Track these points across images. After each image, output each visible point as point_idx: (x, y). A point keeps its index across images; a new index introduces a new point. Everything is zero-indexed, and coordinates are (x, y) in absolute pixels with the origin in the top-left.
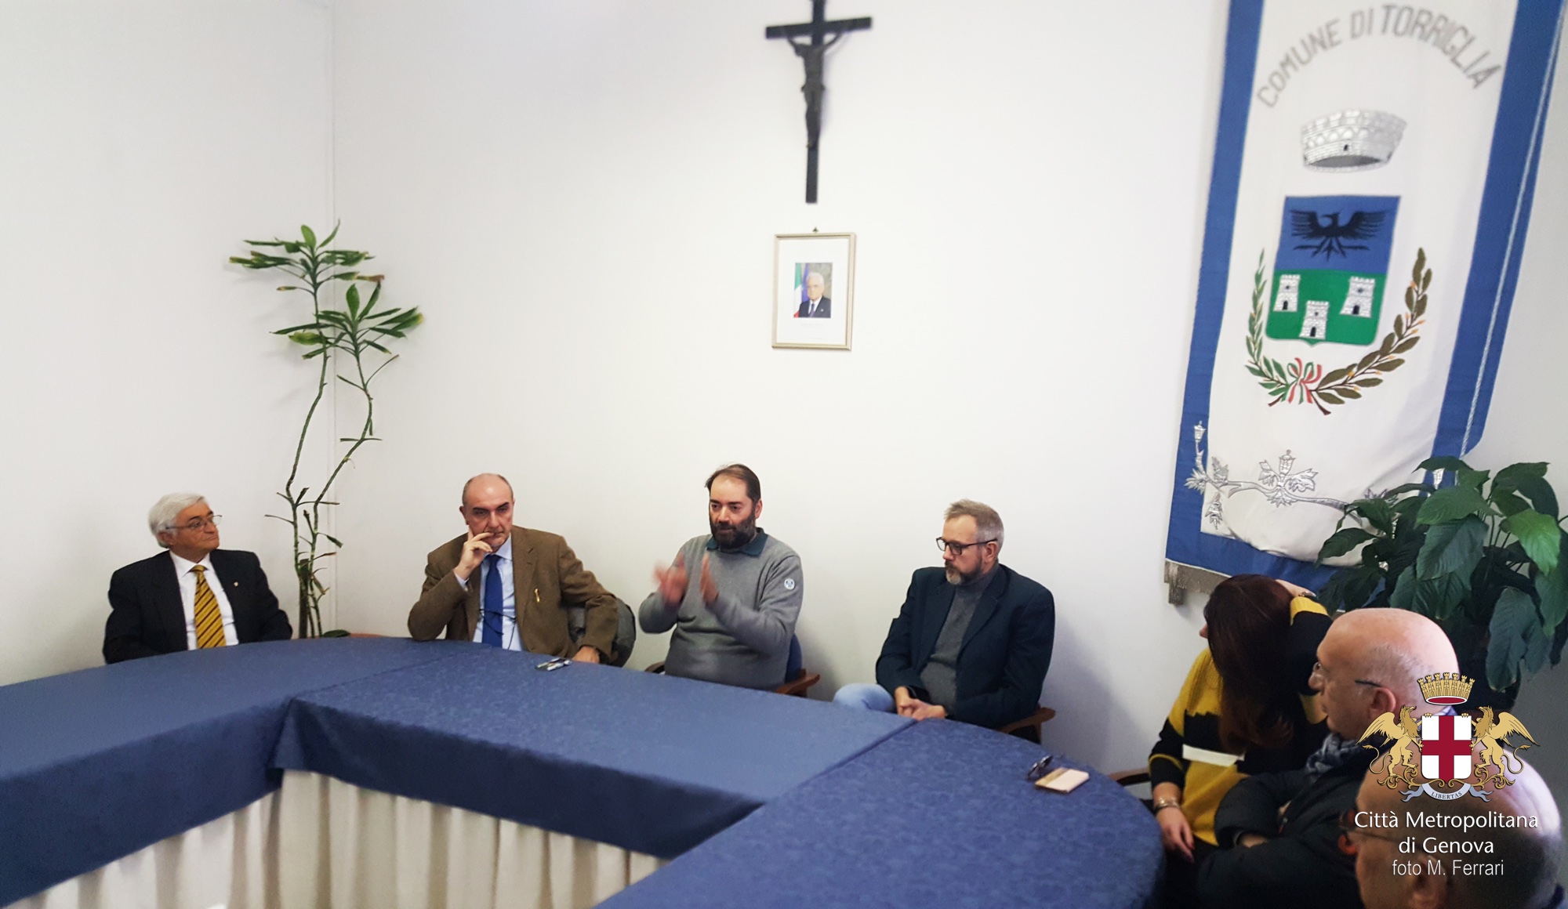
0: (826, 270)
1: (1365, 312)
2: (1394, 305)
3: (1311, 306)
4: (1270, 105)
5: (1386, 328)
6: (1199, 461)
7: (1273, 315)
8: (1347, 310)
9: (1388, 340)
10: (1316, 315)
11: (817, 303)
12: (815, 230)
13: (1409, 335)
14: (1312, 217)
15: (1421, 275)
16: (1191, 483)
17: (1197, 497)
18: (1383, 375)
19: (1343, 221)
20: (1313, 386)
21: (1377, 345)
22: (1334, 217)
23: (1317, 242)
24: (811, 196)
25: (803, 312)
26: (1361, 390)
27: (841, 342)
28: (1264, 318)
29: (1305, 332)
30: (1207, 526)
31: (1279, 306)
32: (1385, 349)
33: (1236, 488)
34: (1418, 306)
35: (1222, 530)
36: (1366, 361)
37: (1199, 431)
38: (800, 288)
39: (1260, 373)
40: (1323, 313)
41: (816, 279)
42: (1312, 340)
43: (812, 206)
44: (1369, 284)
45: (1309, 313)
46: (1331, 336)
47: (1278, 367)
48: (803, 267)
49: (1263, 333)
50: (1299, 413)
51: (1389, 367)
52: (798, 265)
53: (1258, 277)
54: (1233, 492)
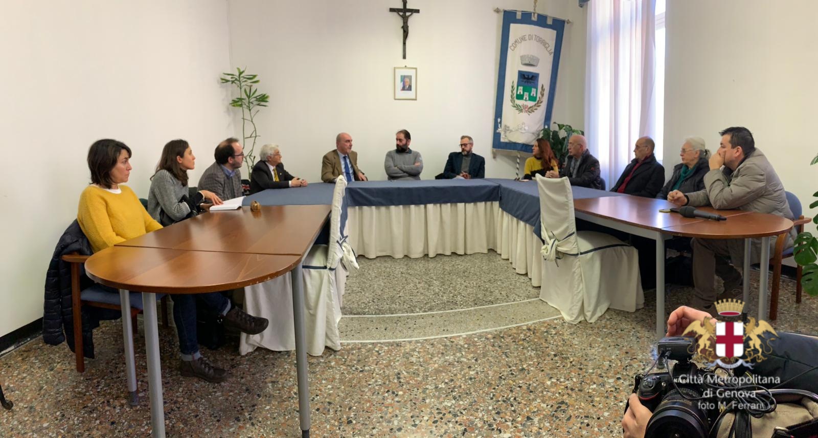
0: (410, 77)
1: (535, 95)
2: (539, 95)
3: (525, 93)
4: (513, 50)
5: (538, 99)
6: (499, 127)
7: (517, 95)
8: (532, 95)
9: (538, 101)
10: (526, 95)
11: (407, 87)
12: (406, 66)
13: (541, 100)
14: (524, 75)
15: (543, 89)
16: (498, 131)
17: (499, 134)
18: (538, 108)
19: (530, 77)
20: (527, 109)
21: (536, 102)
22: (528, 76)
23: (525, 80)
24: (404, 57)
25: (404, 89)
26: (535, 111)
27: (414, 97)
28: (515, 95)
29: (524, 98)
30: (502, 140)
31: (518, 93)
32: (538, 103)
33: (511, 131)
34: (543, 95)
35: (506, 141)
36: (535, 105)
37: (499, 120)
38: (402, 83)
39: (515, 107)
40: (528, 95)
41: (407, 80)
42: (526, 100)
43: (404, 60)
44: (535, 90)
45: (525, 95)
46: (529, 100)
47: (519, 106)
48: (403, 77)
49: (515, 98)
50: (524, 115)
51: (539, 106)
52: (401, 76)
53: (512, 87)
54: (510, 132)
